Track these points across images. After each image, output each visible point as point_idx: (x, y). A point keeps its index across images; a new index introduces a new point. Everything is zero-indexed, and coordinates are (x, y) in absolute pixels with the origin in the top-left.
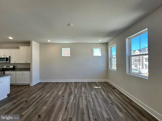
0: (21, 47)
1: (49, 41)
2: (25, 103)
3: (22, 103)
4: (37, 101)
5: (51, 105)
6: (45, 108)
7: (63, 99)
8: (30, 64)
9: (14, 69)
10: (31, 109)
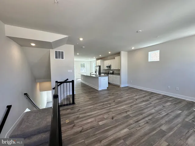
0: (116, 58)
1: (133, 48)
2: (112, 94)
3: (111, 93)
4: (118, 95)
5: (124, 100)
6: (119, 99)
7: (134, 101)
8: (120, 70)
9: (113, 73)
10: (113, 97)
